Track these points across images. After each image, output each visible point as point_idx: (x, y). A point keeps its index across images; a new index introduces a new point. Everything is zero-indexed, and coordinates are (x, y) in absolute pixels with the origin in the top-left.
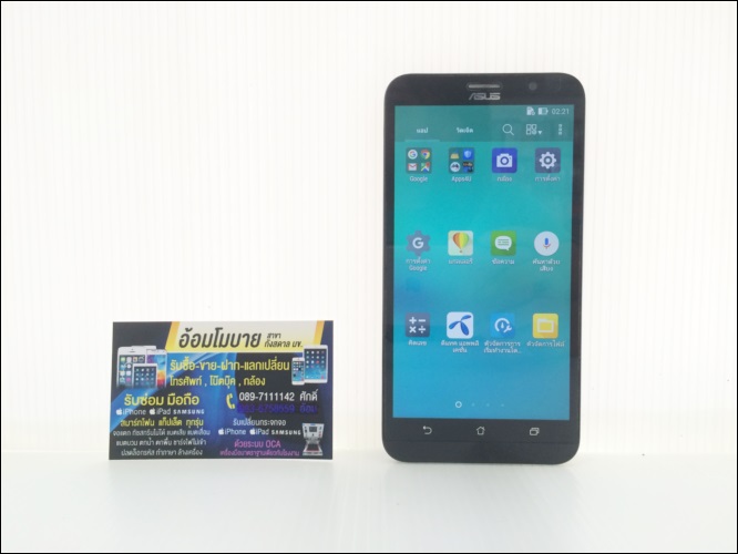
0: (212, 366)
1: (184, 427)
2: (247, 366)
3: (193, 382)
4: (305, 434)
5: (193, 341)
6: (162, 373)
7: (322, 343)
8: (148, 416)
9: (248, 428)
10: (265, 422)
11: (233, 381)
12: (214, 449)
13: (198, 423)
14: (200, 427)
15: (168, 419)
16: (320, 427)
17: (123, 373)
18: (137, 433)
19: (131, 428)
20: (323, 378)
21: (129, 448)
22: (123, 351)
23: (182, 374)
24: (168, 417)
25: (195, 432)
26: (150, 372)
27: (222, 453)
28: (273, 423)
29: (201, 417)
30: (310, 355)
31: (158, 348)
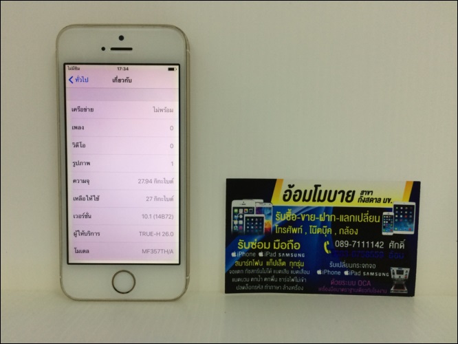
0: (312, 218)
1: (287, 267)
2: (342, 218)
3: (295, 231)
4: (392, 276)
5: (295, 196)
6: (268, 222)
7: (410, 201)
8: (257, 258)
9: (343, 270)
10: (357, 266)
11: (329, 231)
12: (313, 286)
13: (299, 264)
14: (301, 268)
15: (274, 260)
16: (406, 270)
17: (236, 222)
18: (249, 272)
19: (244, 267)
20: (410, 230)
21: (243, 284)
22: (235, 203)
23: (285, 224)
24: (274, 259)
25: (297, 272)
26: (259, 222)
27: (320, 289)
28: (364, 266)
29: (301, 259)
30: (399, 210)
31: (265, 202)
